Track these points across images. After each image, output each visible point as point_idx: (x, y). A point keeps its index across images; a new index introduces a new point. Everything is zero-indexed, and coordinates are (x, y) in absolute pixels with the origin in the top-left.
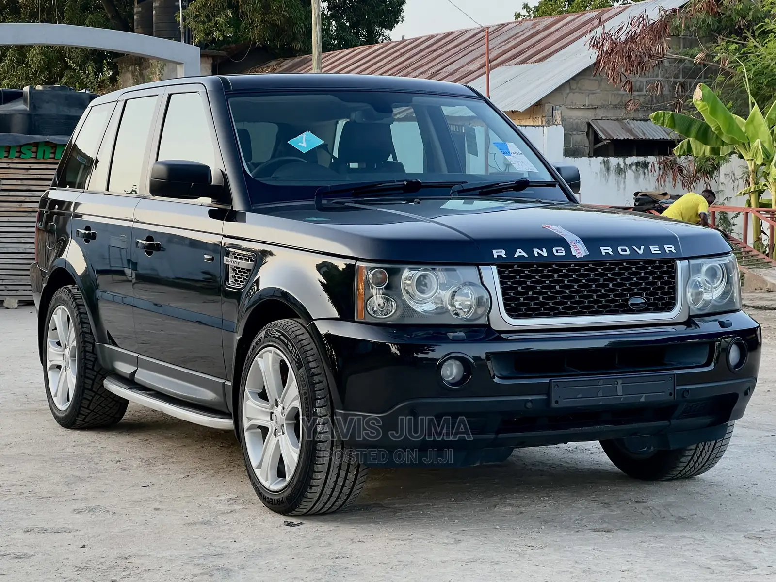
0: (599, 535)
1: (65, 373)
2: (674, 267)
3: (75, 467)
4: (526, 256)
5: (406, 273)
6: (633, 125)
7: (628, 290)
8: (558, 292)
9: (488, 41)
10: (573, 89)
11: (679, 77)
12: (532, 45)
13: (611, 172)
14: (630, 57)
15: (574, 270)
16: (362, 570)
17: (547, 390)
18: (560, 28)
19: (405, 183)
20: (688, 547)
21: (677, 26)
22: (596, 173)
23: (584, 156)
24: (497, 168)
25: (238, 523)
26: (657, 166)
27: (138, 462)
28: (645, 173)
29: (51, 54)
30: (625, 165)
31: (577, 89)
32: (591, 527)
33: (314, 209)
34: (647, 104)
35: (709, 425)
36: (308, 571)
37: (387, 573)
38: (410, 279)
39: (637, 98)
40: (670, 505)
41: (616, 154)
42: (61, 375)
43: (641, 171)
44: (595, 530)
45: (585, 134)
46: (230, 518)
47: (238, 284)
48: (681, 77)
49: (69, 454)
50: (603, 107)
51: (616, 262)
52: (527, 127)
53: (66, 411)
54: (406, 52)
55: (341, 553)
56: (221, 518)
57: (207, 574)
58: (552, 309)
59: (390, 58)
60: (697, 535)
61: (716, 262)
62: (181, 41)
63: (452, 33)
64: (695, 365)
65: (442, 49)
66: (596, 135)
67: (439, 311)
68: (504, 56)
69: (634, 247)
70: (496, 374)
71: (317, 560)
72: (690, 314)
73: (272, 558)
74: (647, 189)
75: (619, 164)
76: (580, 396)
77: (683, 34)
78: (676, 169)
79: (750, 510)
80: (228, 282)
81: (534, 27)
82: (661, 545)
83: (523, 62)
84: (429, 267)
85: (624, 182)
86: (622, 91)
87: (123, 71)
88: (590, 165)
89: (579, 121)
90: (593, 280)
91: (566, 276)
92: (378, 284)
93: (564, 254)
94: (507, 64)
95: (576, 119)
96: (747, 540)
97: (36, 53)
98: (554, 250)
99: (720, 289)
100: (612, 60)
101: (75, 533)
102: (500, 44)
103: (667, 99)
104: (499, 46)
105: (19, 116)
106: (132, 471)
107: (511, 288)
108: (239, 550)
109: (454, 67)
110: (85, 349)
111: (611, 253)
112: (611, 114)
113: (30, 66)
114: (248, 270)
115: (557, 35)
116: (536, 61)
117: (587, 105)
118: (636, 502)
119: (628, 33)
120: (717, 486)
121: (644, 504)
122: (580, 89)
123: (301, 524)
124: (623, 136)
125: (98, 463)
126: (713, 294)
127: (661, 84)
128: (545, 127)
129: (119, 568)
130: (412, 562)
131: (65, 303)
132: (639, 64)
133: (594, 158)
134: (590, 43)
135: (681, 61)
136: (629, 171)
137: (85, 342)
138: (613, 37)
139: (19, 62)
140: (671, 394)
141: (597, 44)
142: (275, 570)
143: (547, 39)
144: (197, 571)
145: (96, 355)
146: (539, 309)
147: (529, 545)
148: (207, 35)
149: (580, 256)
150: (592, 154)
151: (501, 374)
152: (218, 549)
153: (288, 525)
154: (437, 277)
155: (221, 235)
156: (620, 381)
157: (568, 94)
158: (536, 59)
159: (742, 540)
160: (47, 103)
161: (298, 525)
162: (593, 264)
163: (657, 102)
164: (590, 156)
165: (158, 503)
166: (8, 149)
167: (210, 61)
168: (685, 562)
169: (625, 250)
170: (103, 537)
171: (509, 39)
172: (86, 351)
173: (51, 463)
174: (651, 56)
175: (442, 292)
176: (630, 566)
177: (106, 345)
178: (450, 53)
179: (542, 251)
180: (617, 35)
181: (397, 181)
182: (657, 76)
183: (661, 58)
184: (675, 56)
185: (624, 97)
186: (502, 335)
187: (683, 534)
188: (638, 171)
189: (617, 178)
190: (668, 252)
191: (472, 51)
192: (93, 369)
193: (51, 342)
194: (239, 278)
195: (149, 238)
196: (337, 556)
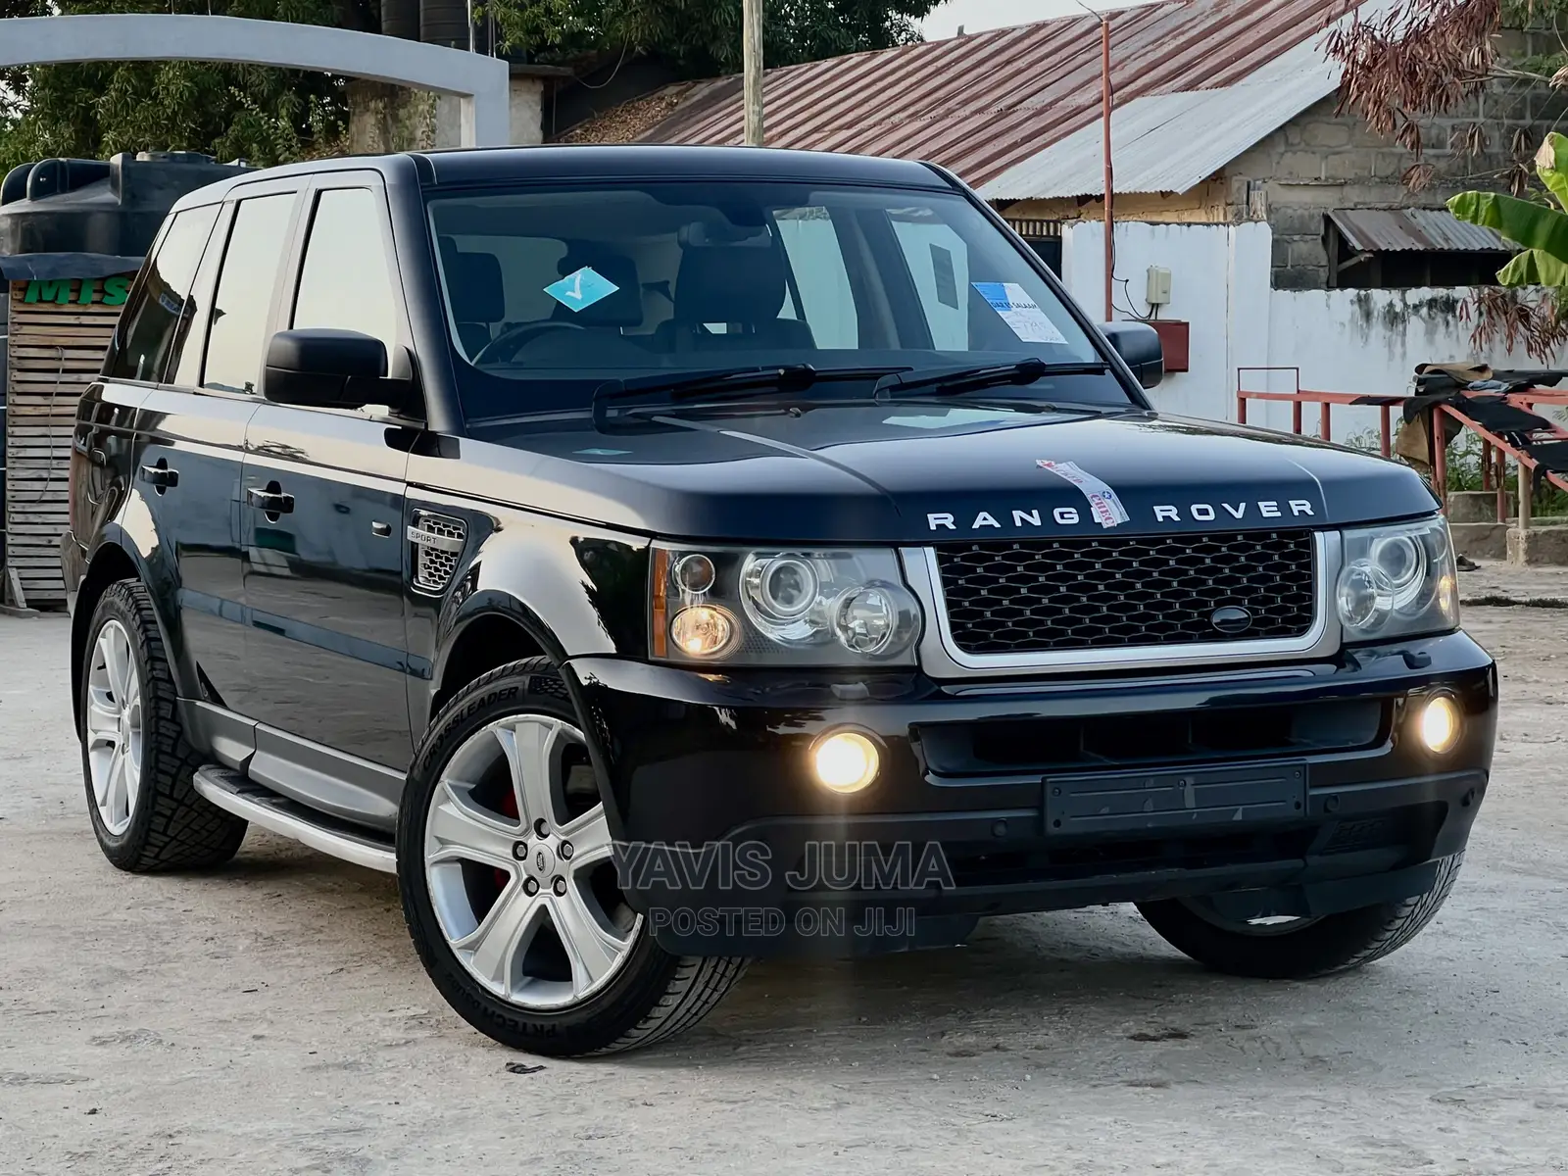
0: (1137, 1094)
1: (121, 757)
2: (1310, 545)
3: (120, 950)
4: (997, 525)
5: (750, 563)
6: (1423, 219)
7: (1212, 593)
8: (1065, 599)
9: (1108, 49)
10: (1292, 145)
11: (1523, 117)
12: (1212, 49)
13: (1374, 320)
14: (1413, 74)
15: (1097, 554)
16: (633, 1161)
17: (1036, 798)
18: (1271, 13)
19: (782, 372)
20: (1309, 1118)
21: (1517, 8)
22: (1342, 324)
23: (1319, 288)
24: (1132, 312)
25: (414, 1067)
26: (1472, 308)
27: (248, 942)
28: (1448, 323)
29: (206, 78)
30: (1405, 304)
31: (1303, 144)
32: (1126, 1078)
33: (593, 430)
34: (1454, 175)
35: (1396, 867)
36: (522, 1164)
37: (680, 1167)
38: (757, 574)
39: (1432, 161)
40: (1305, 1032)
41: (1386, 284)
42: (114, 763)
43: (1439, 319)
44: (1132, 1084)
45: (1320, 241)
46: (400, 1055)
47: (435, 582)
48: (1528, 115)
49: (114, 924)
50: (1358, 181)
51: (1188, 535)
52: (1193, 227)
53: (122, 836)
54: (948, 66)
55: (601, 1128)
56: (382, 1055)
57: (317, 1169)
58: (1051, 633)
59: (913, 79)
60: (1336, 1094)
61: (1403, 534)
62: (468, 49)
63: (1045, 25)
64: (1351, 744)
65: (1023, 60)
66: (1343, 241)
67: (819, 639)
68: (1152, 73)
69: (1226, 505)
70: (932, 766)
71: (548, 1140)
72: (1344, 641)
73: (460, 1138)
74: (1451, 357)
75: (1391, 305)
76: (1105, 810)
77: (1529, 25)
78: (1514, 315)
79: (1466, 1043)
80: (417, 577)
81: (1219, 11)
82: (1255, 1113)
83: (1190, 86)
84: (798, 551)
85: (1403, 344)
86: (1399, 148)
87: (357, 111)
88: (1328, 306)
89: (1306, 213)
90: (1139, 574)
91: (1080, 566)
92: (695, 587)
93: (1076, 520)
94: (1157, 91)
95: (1300, 207)
96: (1436, 1106)
97: (174, 74)
98: (1057, 512)
99: (1411, 589)
100: (1374, 80)
101: (82, 1086)
102: (1143, 47)
103: (1498, 163)
104: (1144, 51)
105: (101, 216)
106: (231, 961)
107: (965, 592)
108: (399, 1122)
109: (1046, 97)
110: (157, 713)
111: (1177, 519)
112: (1373, 196)
113: (162, 104)
114: (454, 554)
115: (1264, 29)
116: (1217, 86)
117: (1323, 178)
118: (1238, 1026)
119: (1411, 23)
120: (1416, 994)
121: (1251, 1031)
122: (1308, 145)
123: (541, 1068)
124: (1400, 243)
125: (168, 943)
126: (1396, 599)
127: (1480, 133)
128: (1231, 227)
129: (152, 1156)
130: (736, 1146)
131: (123, 618)
132: (1433, 89)
133: (1338, 290)
134: (1329, 44)
135: (1526, 82)
136: (1413, 319)
137: (159, 699)
138: (1377, 34)
139: (139, 95)
140: (1298, 805)
141: (1343, 47)
142: (459, 1162)
143: (1243, 37)
144: (303, 1161)
145: (180, 725)
146: (1025, 635)
147: (987, 1112)
148: (529, 32)
149: (1110, 525)
150: (1334, 282)
151: (942, 768)
152: (358, 1118)
153: (513, 1070)
154: (816, 569)
155: (403, 481)
156: (1190, 780)
157: (1282, 154)
158: (1216, 81)
159: (1425, 1104)
160: (161, 188)
161: (533, 1070)
162: (1139, 542)
163: (1477, 169)
164: (1329, 287)
165: (265, 1025)
166: (77, 286)
167: (540, 87)
168: (1290, 1149)
169: (1205, 512)
170: (133, 1094)
171: (1163, 37)
172: (160, 718)
173: (74, 941)
174: (1459, 74)
175: (825, 601)
176: (1176, 1156)
177: (199, 703)
178: (1038, 68)
179: (1031, 515)
180: (1386, 28)
181: (764, 369)
182: (1476, 114)
183: (1480, 76)
184: (1511, 73)
185: (1403, 160)
186: (943, 688)
187: (1307, 1093)
188: (1433, 319)
189: (1388, 334)
190: (1296, 513)
191: (1086, 63)
192: (173, 755)
193: (94, 691)
194: (437, 570)
195: (274, 487)
196: (591, 1133)
